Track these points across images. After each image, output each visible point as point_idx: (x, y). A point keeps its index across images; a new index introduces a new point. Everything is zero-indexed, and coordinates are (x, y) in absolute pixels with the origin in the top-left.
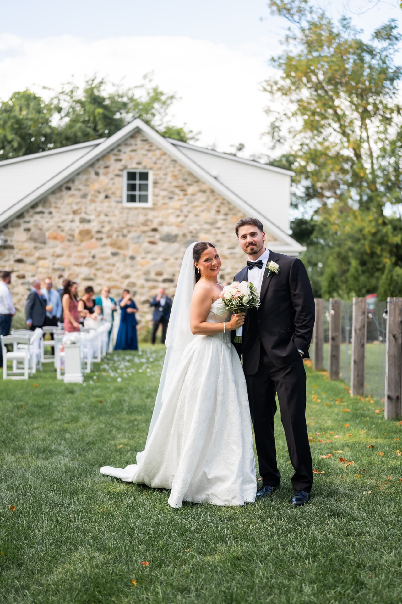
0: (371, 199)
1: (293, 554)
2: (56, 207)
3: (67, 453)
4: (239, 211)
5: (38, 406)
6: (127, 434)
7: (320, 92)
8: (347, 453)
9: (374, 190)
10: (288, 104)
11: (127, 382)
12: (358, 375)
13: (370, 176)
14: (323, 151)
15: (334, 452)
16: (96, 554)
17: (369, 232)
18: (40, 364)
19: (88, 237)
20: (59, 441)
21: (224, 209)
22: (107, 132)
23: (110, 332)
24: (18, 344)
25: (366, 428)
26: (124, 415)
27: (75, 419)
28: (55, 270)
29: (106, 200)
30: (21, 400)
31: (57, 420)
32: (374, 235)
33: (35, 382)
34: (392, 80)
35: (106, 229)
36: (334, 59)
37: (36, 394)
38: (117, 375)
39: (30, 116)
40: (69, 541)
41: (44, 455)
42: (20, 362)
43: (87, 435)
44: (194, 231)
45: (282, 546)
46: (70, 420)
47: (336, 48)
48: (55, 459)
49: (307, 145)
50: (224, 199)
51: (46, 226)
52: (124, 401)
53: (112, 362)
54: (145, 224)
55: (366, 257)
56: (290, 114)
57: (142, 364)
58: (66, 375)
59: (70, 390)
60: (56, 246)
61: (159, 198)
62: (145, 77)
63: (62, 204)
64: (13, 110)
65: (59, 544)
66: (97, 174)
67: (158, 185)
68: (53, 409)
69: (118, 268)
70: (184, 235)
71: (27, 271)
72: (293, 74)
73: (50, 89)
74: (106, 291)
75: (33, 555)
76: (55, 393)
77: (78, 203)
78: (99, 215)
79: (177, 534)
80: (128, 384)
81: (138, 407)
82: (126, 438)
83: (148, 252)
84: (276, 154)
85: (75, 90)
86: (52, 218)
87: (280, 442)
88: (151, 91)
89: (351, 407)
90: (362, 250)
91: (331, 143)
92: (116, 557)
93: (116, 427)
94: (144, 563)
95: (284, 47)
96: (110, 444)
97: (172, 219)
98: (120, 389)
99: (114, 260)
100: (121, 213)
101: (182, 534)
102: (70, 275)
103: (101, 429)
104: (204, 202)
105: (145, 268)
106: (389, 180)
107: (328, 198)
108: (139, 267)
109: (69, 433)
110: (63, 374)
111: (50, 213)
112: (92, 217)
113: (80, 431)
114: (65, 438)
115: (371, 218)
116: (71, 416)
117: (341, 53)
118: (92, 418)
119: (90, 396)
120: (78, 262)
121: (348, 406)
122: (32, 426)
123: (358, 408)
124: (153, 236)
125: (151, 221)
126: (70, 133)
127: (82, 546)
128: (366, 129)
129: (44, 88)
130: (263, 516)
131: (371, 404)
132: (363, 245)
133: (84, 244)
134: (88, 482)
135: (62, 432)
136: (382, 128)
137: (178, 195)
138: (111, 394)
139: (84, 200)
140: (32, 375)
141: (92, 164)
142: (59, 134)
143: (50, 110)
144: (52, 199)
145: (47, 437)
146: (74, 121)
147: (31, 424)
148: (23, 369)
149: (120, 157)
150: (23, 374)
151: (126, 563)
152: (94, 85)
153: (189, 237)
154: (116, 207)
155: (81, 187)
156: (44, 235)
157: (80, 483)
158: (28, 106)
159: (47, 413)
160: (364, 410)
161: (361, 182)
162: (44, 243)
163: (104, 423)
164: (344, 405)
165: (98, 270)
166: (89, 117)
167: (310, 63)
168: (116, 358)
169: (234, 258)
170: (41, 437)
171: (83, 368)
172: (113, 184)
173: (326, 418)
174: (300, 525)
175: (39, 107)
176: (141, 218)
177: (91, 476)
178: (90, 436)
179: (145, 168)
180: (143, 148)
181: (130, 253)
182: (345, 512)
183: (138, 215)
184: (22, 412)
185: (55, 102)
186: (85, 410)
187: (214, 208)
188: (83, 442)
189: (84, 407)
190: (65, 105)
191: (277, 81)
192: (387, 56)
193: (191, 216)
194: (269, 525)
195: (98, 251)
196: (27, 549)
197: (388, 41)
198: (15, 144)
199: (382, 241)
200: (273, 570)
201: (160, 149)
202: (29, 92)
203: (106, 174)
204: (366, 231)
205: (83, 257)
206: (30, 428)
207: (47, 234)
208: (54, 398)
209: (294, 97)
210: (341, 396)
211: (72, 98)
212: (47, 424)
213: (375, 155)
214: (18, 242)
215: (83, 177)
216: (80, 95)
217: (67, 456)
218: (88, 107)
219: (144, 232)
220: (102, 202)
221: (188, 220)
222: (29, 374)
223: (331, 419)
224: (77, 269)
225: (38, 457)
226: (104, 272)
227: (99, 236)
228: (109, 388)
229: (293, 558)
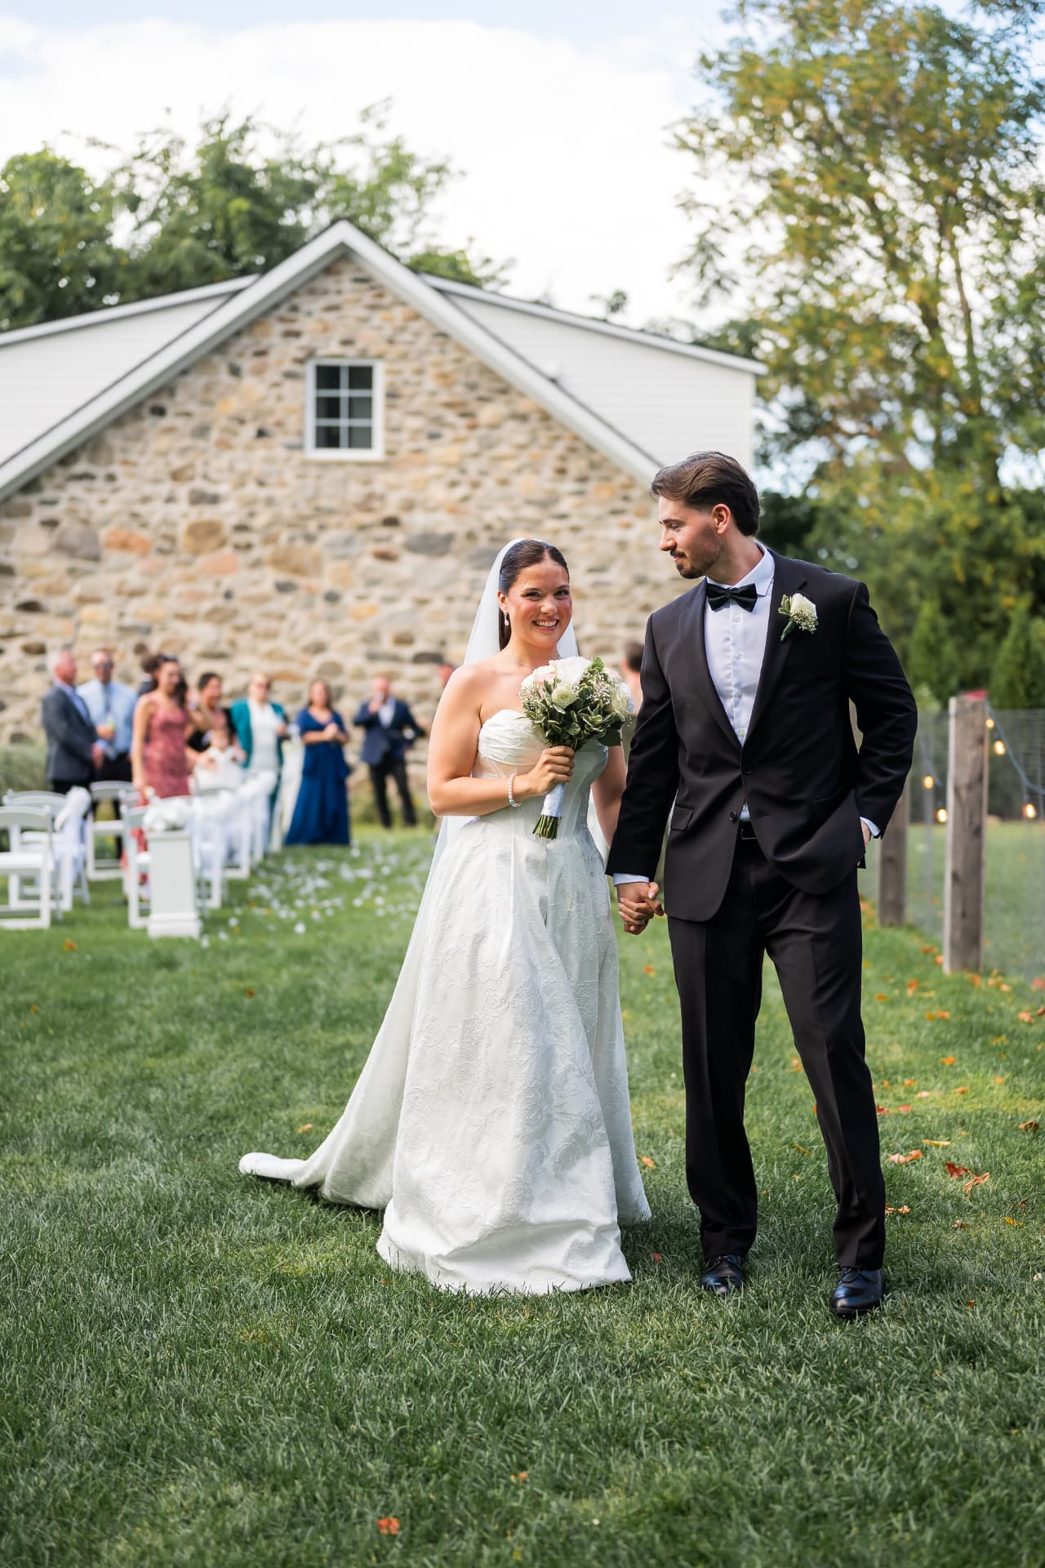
0: (965, 437)
1: (851, 1492)
2: (126, 463)
3: (151, 1147)
4: (618, 471)
5: (72, 1005)
6: (323, 1088)
7: (828, 151)
8: (966, 1149)
9: (975, 412)
10: (743, 184)
11: (322, 934)
12: (964, 915)
13: (965, 377)
14: (838, 310)
15: (926, 1142)
16: (235, 1491)
17: (963, 524)
18: (85, 885)
19: (213, 542)
20: (129, 1108)
21: (576, 466)
22: (260, 260)
23: (273, 798)
24: (23, 830)
25: (1007, 1069)
26: (314, 1032)
27: (176, 1045)
28: (125, 630)
29: (261, 442)
30: (27, 989)
31: (124, 1048)
32: (976, 533)
33: (68, 936)
34: (1021, 118)
35: (260, 521)
36: (868, 61)
37: (69, 972)
38: (293, 915)
39: (57, 220)
40: (152, 1445)
41: (86, 1155)
42: (29, 881)
43: (210, 1093)
44: (498, 525)
45: (813, 1463)
46: (161, 1047)
47: (874, 29)
48: (116, 1167)
49: (795, 293)
50: (576, 438)
51: (100, 512)
52: (315, 988)
53: (279, 879)
54: (365, 505)
55: (954, 594)
56: (747, 212)
57: (360, 884)
58: (154, 916)
59: (165, 957)
60: (128, 567)
61: (403, 436)
62: (366, 114)
63: (143, 453)
64: (9, 205)
65: (120, 1452)
66: (235, 371)
67: (400, 402)
68: (116, 1014)
69: (293, 626)
70: (471, 536)
71: (50, 634)
72: (757, 102)
73: (108, 146)
74: (260, 686)
75: (39, 1494)
76: (124, 966)
77: (184, 451)
78: (241, 484)
79: (485, 1421)
80: (326, 940)
81: (354, 1009)
82: (320, 1102)
83: (373, 582)
84: (713, 319)
85: (174, 147)
86: (116, 490)
87: (766, 1113)
88: (382, 152)
89: (950, 1004)
90: (944, 574)
91: (860, 287)
92: (297, 1504)
93: (292, 1069)
94: (383, 1522)
95: (735, 30)
96: (276, 1121)
97: (439, 493)
98: (302, 956)
99: (282, 603)
100: (301, 476)
101: (500, 1422)
102: (166, 644)
103: (251, 1073)
104: (522, 447)
105: (367, 625)
106: (1016, 386)
107: (850, 436)
108: (349, 623)
109: (160, 1085)
110: (145, 913)
111: (111, 478)
112: (222, 489)
113: (190, 1079)
114: (148, 1102)
115: (965, 488)
116: (166, 1033)
117: (885, 44)
118: (226, 1041)
119: (219, 974)
120: (188, 609)
121: (941, 1002)
122: (54, 1064)
123: (969, 1008)
124: (387, 539)
125: (382, 498)
126: (161, 265)
127: (191, 1462)
128: (954, 252)
129: (93, 142)
130: (745, 1360)
131: (1003, 995)
132: (947, 560)
133: (201, 561)
134: (211, 1241)
135: (139, 1085)
136: (996, 248)
137: (452, 426)
138: (278, 968)
139: (201, 443)
140: (60, 917)
141: (220, 346)
142: (133, 268)
143: (108, 203)
144: (115, 440)
145: (96, 1099)
146: (173, 233)
147: (54, 1059)
148: (37, 898)
149: (296, 327)
150: (35, 914)
151: (329, 1526)
152: (224, 137)
153: (483, 541)
154: (288, 460)
155: (192, 407)
156: (95, 539)
157: (189, 1244)
158: (49, 193)
159: (99, 1025)
160: (988, 1014)
161: (941, 391)
162: (96, 558)
163: (259, 1056)
164: (930, 999)
165: (239, 629)
166: (213, 222)
167: (803, 71)
168: (290, 868)
169: (603, 596)
170: (79, 1099)
171: (200, 897)
172: (280, 398)
173: (886, 1038)
174: (860, 1390)
175: (78, 196)
176: (356, 491)
177: (219, 1223)
178: (220, 1095)
179: (363, 354)
180: (357, 301)
181: (325, 584)
182: (992, 1344)
183: (345, 482)
184: (29, 1023)
185: (122, 181)
186: (204, 1018)
187: (550, 463)
188: (198, 1111)
189: (202, 1009)
190: (147, 190)
191: (717, 121)
192: (1008, 54)
193: (489, 483)
194: (764, 1389)
195: (240, 579)
196: (22, 1471)
197: (1010, 14)
198: (17, 297)
199: (997, 551)
200: (795, 1552)
201: (403, 304)
202: (50, 156)
203: (259, 372)
204: (954, 524)
205: (200, 597)
206: (48, 1071)
207: (103, 534)
208: (119, 981)
209: (762, 164)
210: (917, 971)
211: (166, 170)
212: (96, 1057)
213: (977, 319)
214: (24, 555)
215: (197, 381)
216: (189, 163)
217: (150, 1159)
218: (208, 195)
219: (362, 528)
220: (249, 448)
221: (479, 493)
222: (53, 913)
223: (900, 1042)
224: (183, 629)
225: (67, 1161)
226: (256, 636)
227: (242, 538)
228: (271, 951)
229: (850, 1506)
